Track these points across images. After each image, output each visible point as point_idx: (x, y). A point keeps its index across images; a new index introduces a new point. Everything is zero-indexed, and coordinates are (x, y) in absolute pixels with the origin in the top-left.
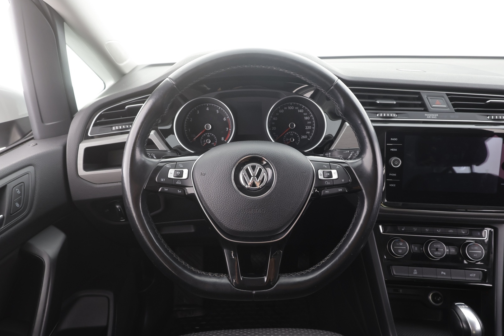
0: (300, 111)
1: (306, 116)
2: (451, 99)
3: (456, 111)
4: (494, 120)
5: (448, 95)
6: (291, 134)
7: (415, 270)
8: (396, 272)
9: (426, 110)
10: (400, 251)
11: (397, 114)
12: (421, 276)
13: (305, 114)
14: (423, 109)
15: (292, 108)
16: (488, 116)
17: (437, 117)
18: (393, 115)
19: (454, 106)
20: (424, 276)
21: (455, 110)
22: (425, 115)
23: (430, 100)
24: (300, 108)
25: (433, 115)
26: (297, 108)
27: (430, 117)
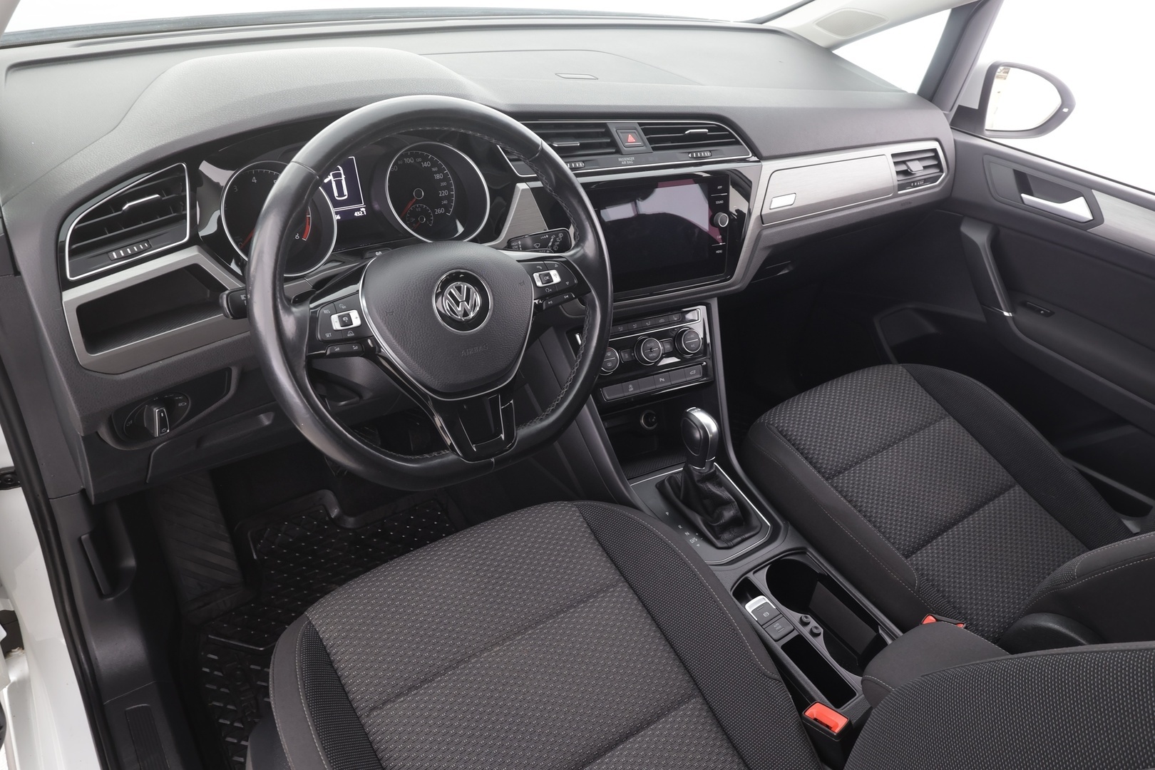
0: (426, 165)
1: (436, 173)
2: (646, 132)
3: (654, 149)
4: (697, 158)
5: (640, 124)
6: (417, 210)
7: (630, 386)
8: (609, 396)
9: (618, 152)
10: (610, 365)
11: (583, 162)
12: (638, 391)
13: (434, 169)
14: (614, 150)
15: (410, 160)
16: (689, 153)
17: (633, 161)
18: (579, 165)
19: (651, 141)
20: (642, 390)
21: (652, 148)
22: (620, 159)
23: (621, 135)
24: (425, 159)
25: (628, 159)
26: (419, 160)
27: (627, 162)
